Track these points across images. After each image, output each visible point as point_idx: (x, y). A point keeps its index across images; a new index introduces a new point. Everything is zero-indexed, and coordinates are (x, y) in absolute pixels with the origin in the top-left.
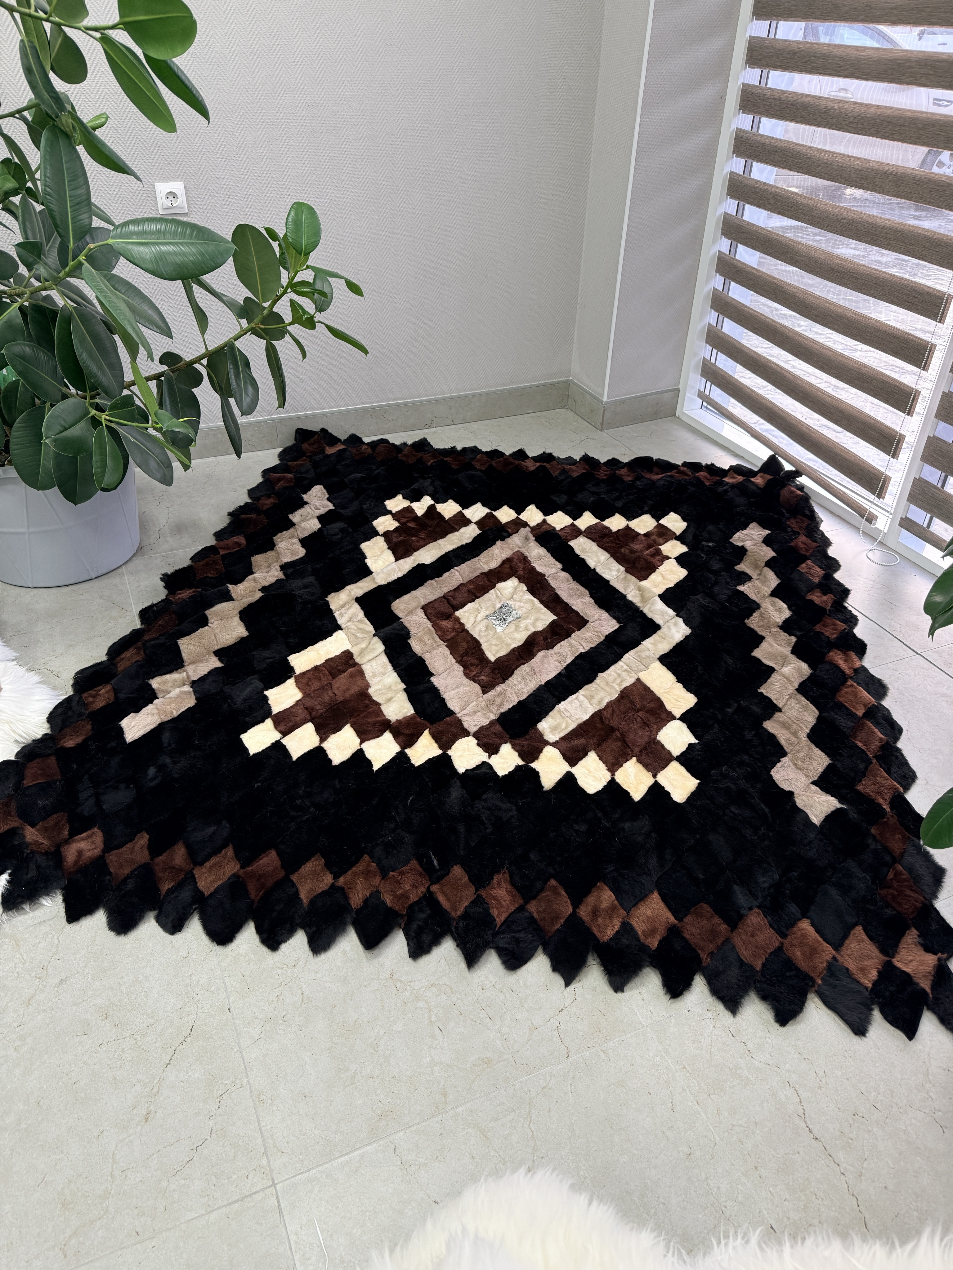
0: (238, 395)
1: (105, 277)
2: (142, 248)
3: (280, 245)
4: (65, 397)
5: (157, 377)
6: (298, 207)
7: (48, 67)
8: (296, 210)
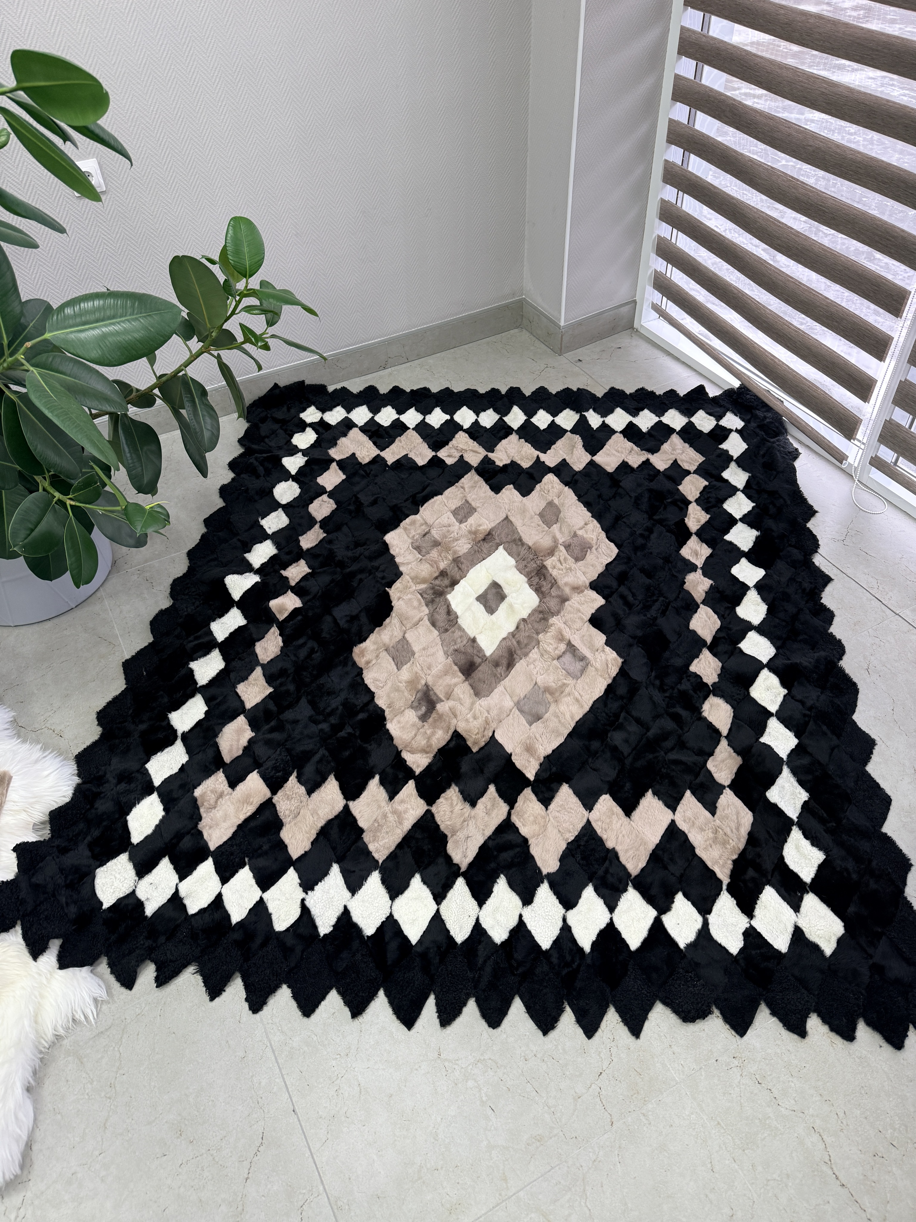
2: (82, 335)
6: (236, 222)
8: (234, 227)
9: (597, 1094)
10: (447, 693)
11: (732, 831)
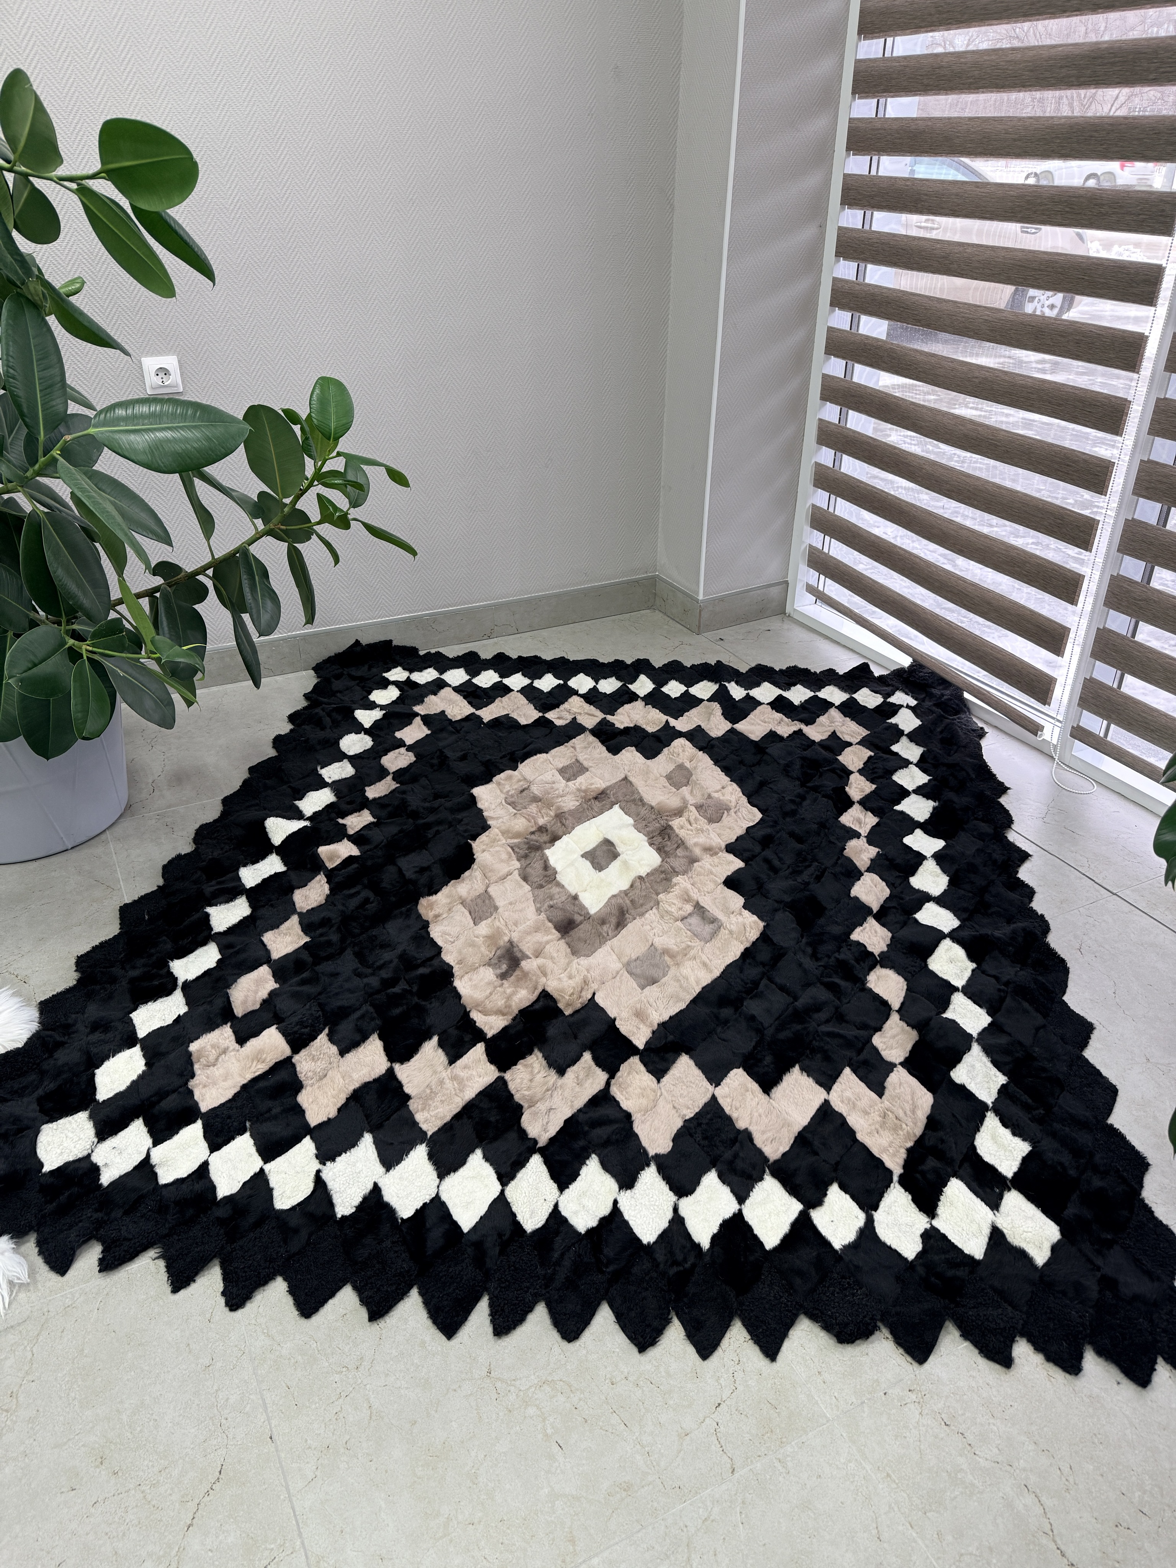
0: (254, 611)
1: (85, 474)
2: (132, 437)
3: (302, 429)
4: (34, 624)
5: (149, 593)
6: (325, 383)
7: (10, 225)
8: (322, 386)
9: (712, 1431)
10: (536, 951)
11: (905, 1113)
